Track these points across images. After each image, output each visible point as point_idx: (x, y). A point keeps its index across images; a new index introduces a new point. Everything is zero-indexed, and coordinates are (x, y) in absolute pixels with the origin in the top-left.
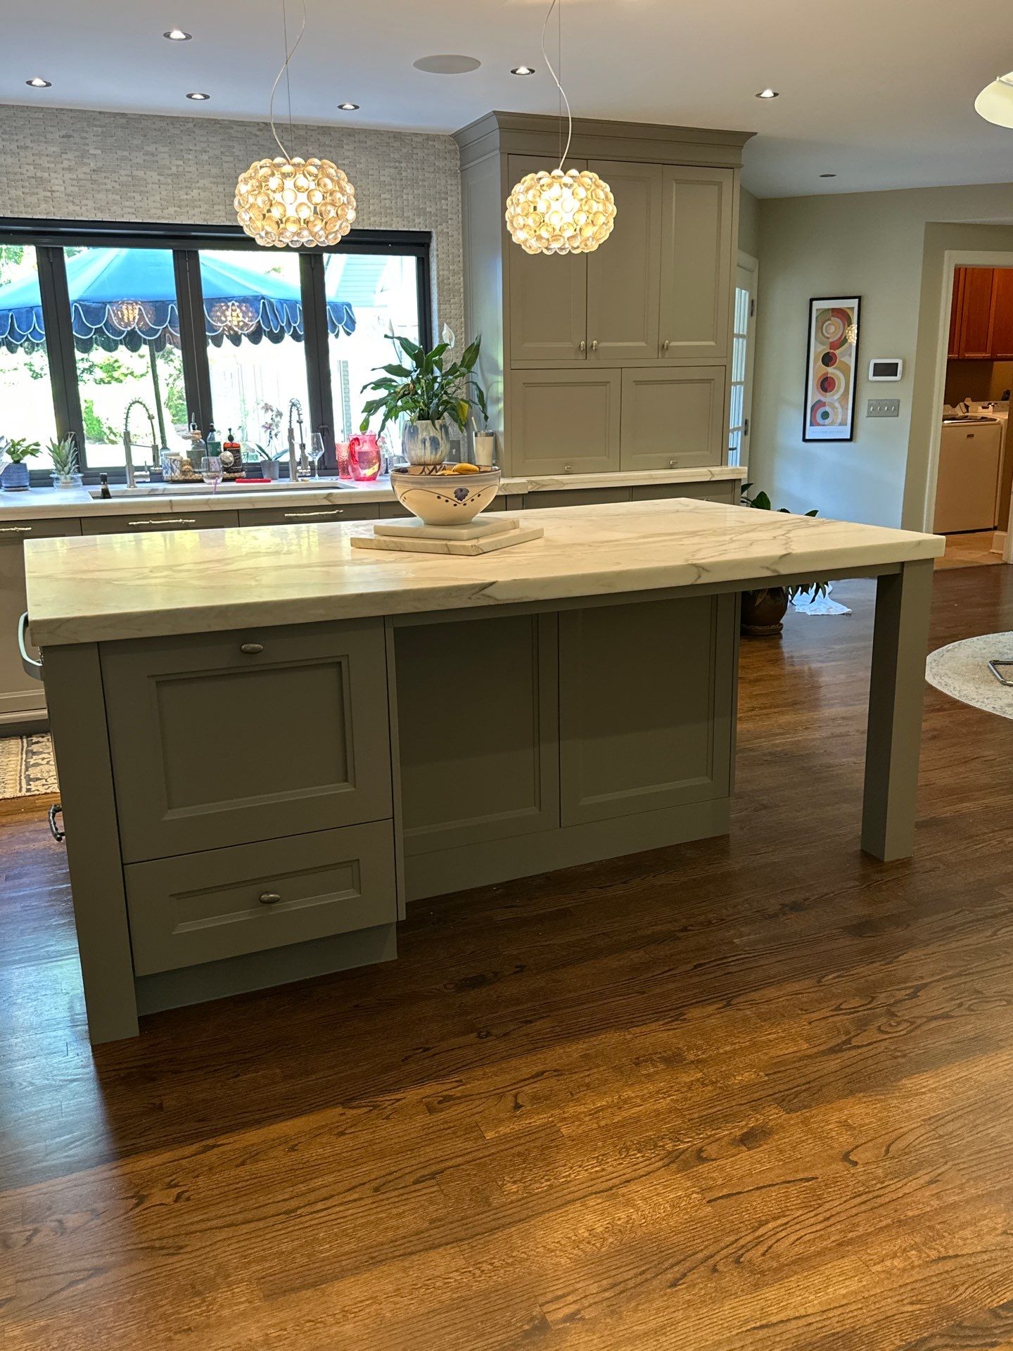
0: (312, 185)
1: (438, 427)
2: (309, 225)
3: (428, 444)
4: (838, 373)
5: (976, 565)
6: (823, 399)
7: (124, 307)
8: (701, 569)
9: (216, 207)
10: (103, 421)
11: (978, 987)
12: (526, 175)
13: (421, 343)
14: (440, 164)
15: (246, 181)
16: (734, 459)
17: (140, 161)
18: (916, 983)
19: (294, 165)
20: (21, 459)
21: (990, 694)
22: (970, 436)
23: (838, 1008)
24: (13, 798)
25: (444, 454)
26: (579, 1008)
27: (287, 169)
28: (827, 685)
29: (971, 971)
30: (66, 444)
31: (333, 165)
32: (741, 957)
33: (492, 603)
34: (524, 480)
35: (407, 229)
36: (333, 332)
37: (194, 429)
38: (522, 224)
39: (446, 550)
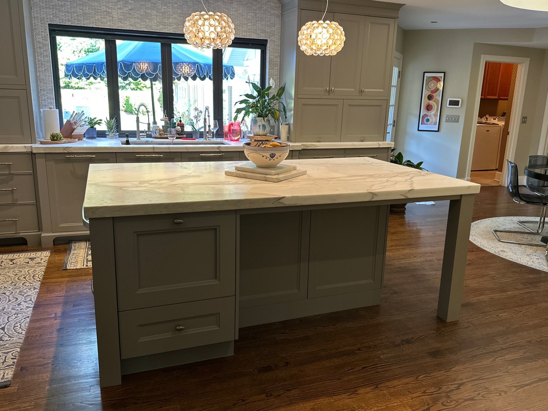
0: (217, 24)
1: (266, 120)
2: (215, 41)
3: (261, 127)
4: (434, 103)
5: (488, 185)
6: (427, 114)
7: (141, 63)
8: (374, 195)
9: (179, 26)
10: (133, 105)
11: (487, 386)
12: (308, 22)
13: (261, 86)
14: (272, 12)
15: (189, 21)
16: (389, 136)
17: (149, 6)
18: (459, 382)
19: (209, 15)
20: (94, 126)
21: (493, 245)
22: (488, 131)
23: (425, 392)
24: (80, 269)
25: (267, 132)
26: (311, 385)
27: (206, 17)
28: (424, 237)
29: (484, 378)
30: (113, 120)
31: (226, 15)
32: (383, 364)
33: (283, 205)
34: (299, 144)
35: (258, 38)
36: (225, 78)
37: (165, 117)
38: (305, 43)
39: (265, 179)
